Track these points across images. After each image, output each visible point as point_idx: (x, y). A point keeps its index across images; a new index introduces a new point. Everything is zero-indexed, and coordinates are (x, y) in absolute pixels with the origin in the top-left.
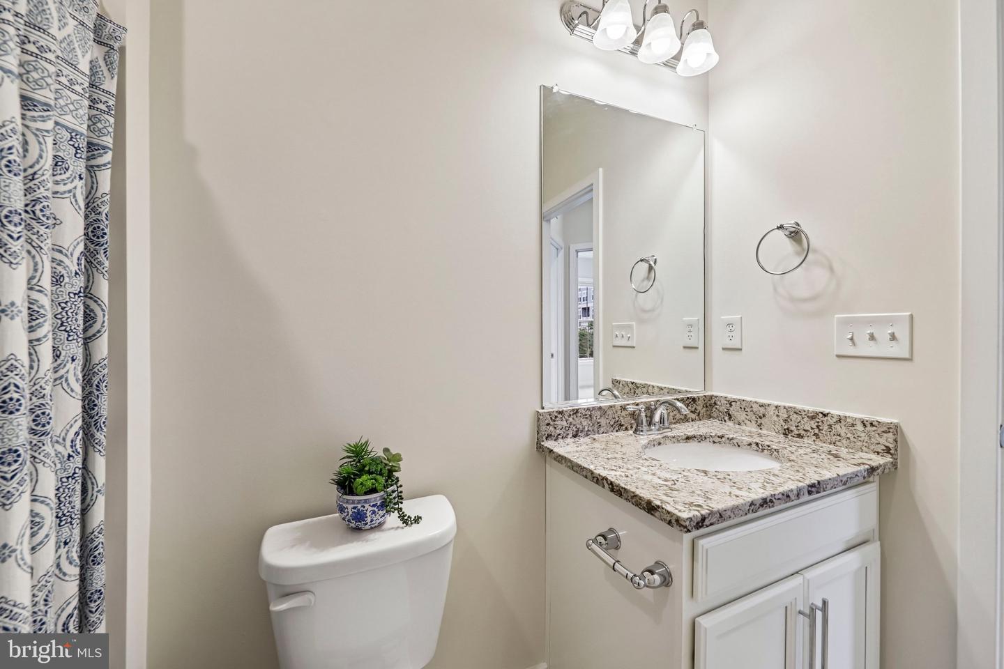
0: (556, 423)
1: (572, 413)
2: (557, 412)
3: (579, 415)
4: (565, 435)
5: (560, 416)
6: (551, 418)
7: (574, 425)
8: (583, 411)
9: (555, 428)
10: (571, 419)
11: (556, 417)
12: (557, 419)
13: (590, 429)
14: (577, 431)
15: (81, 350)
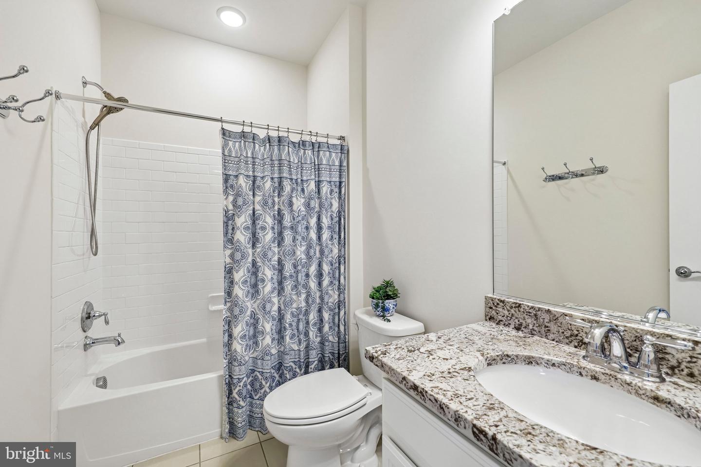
0: (497, 309)
1: (514, 305)
2: (499, 300)
3: (522, 310)
4: (507, 323)
5: (501, 304)
6: (493, 303)
7: (516, 318)
8: (526, 308)
9: (497, 313)
10: (512, 311)
11: (498, 304)
12: (499, 306)
13: (535, 328)
14: (521, 325)
15: (338, 236)
